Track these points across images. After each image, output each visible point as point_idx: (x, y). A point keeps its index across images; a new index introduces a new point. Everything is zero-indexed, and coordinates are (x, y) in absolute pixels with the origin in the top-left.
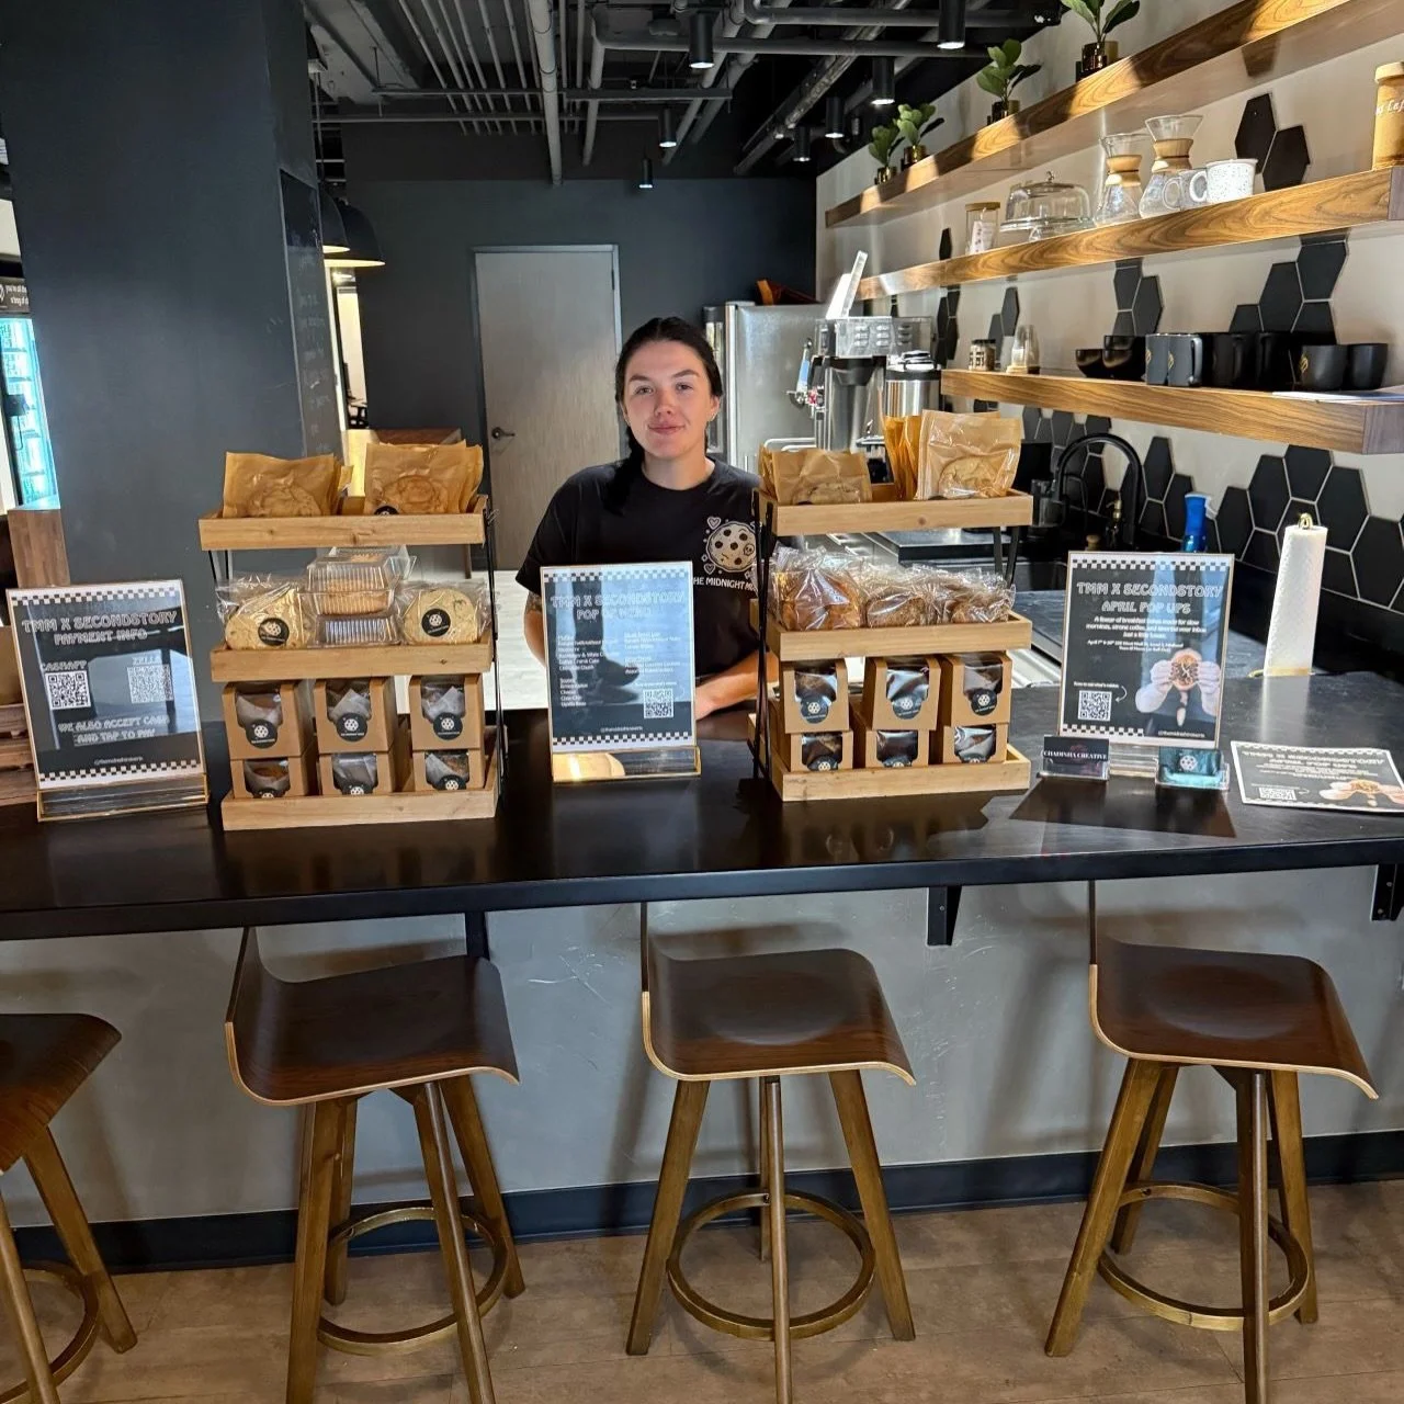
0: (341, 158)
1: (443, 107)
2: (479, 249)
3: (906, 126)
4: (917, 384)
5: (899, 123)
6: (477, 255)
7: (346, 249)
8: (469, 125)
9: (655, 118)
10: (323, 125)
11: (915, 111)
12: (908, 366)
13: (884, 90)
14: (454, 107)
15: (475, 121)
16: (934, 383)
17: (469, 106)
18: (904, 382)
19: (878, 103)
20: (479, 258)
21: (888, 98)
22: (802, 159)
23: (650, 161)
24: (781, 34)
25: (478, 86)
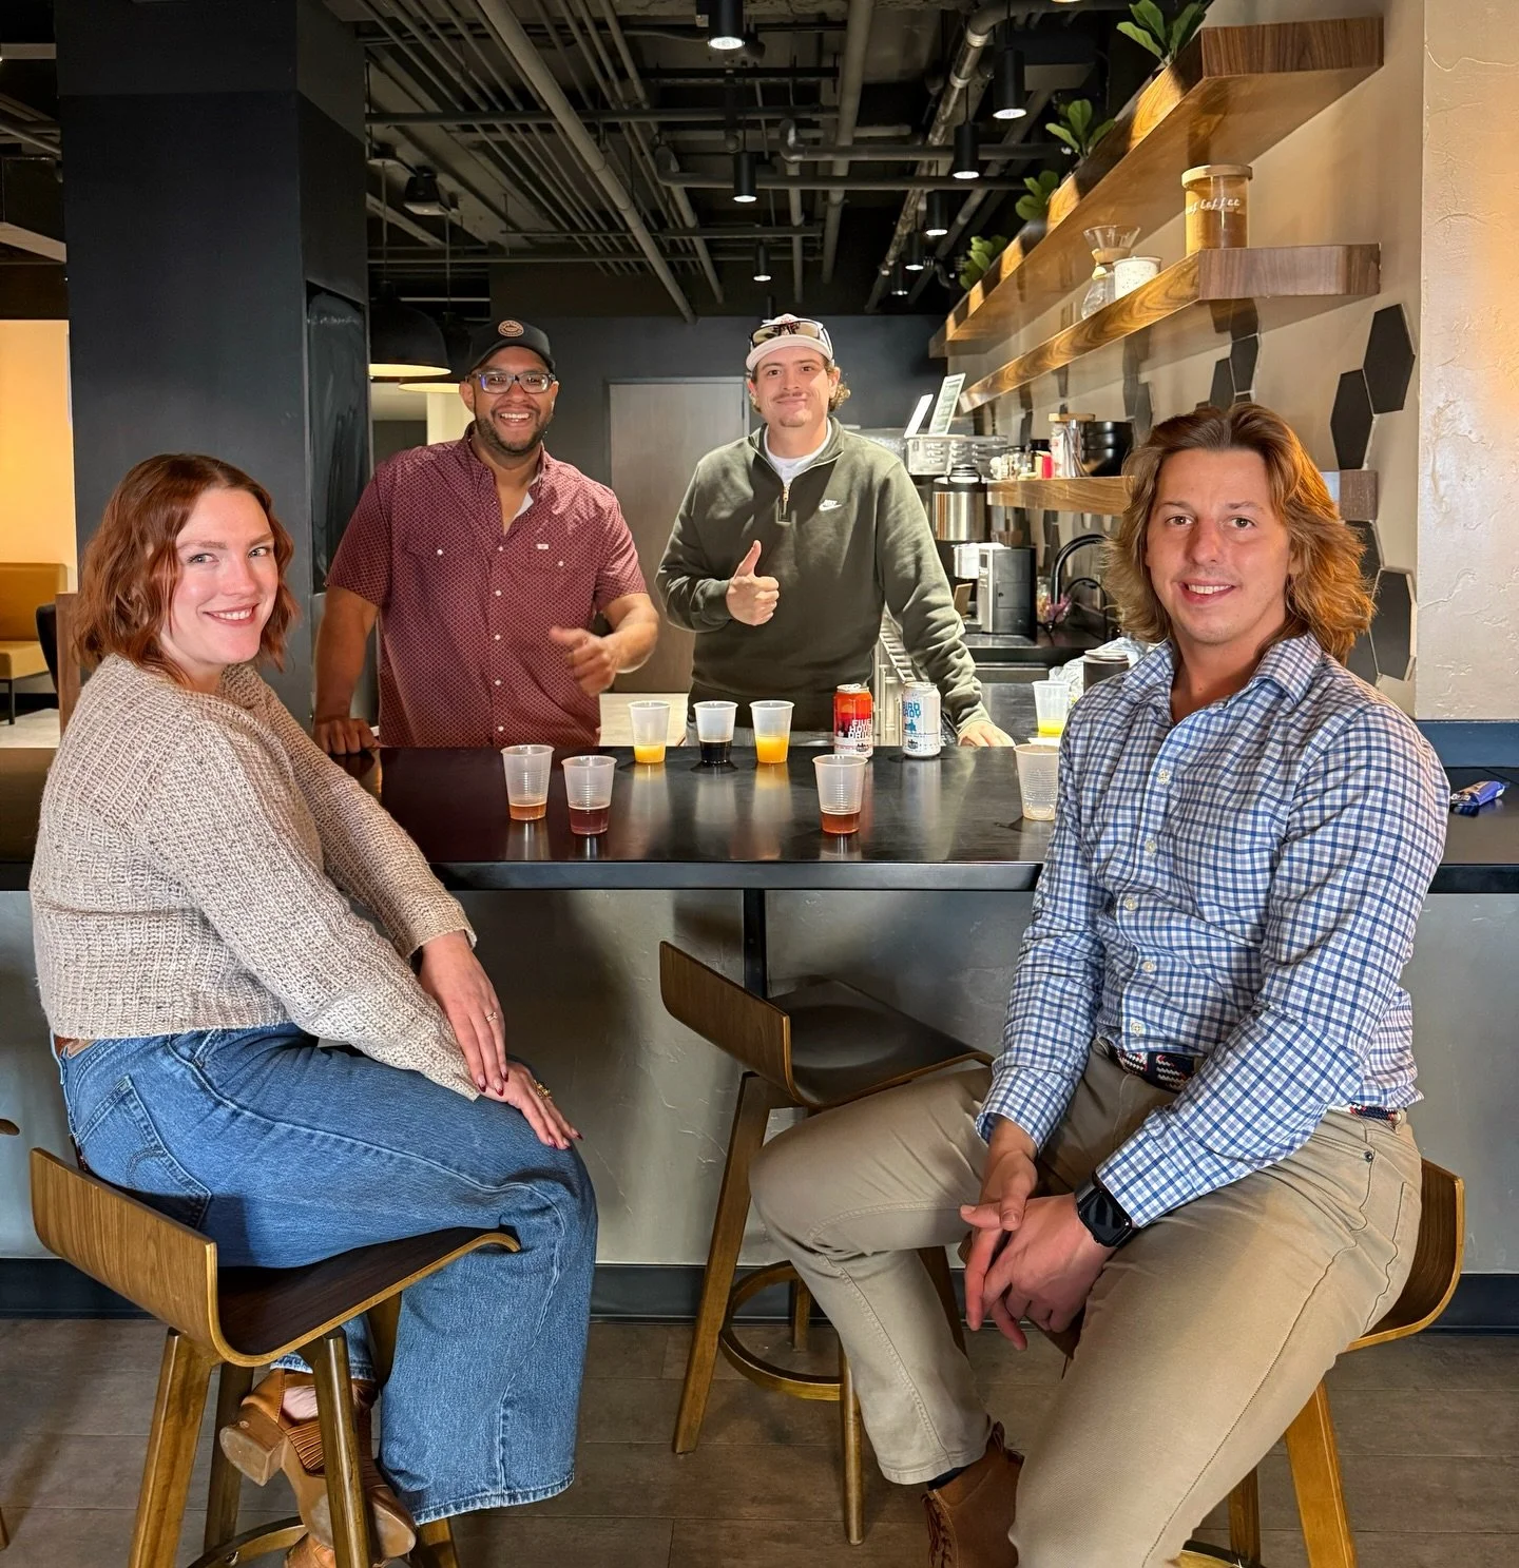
0: (487, 296)
1: (574, 250)
2: (613, 380)
3: (978, 256)
4: (964, 495)
5: (972, 254)
6: (612, 387)
7: (448, 372)
8: (604, 264)
9: (751, 258)
10: (452, 264)
11: (987, 242)
12: (952, 479)
13: (937, 220)
14: (585, 249)
15: (609, 261)
16: (981, 495)
17: (599, 248)
18: (952, 493)
19: (932, 233)
20: (613, 388)
21: (941, 228)
22: (900, 293)
23: (773, 299)
24: (857, 171)
25: (599, 229)
